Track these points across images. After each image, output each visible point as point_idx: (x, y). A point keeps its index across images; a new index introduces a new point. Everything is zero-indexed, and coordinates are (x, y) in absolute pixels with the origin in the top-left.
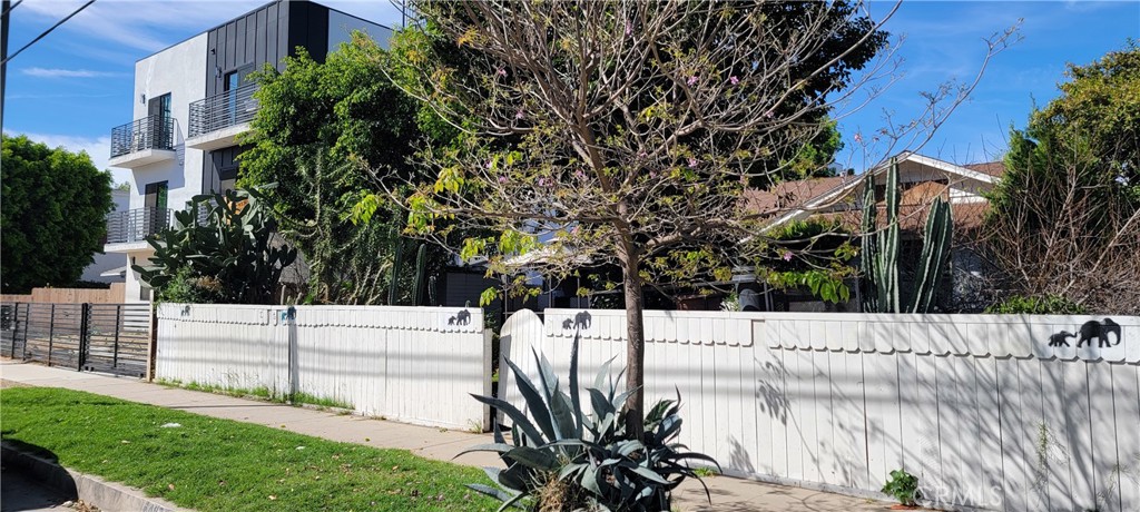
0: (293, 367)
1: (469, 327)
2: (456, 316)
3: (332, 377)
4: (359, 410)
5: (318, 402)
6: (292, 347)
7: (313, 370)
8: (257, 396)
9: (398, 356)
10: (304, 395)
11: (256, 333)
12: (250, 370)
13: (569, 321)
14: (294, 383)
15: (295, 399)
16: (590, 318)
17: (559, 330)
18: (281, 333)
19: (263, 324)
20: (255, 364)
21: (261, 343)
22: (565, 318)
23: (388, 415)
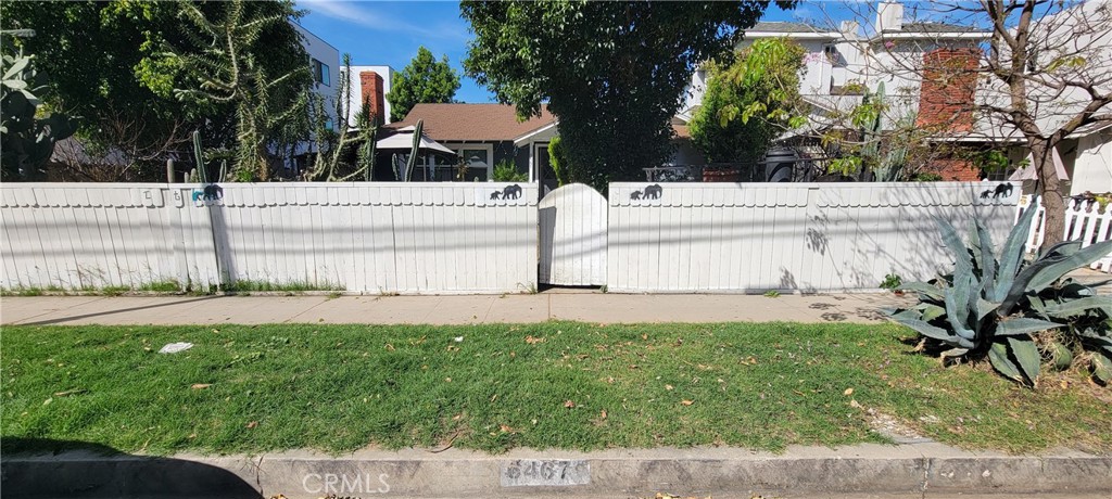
0: (221, 249)
1: (520, 201)
2: (501, 190)
3: (299, 259)
4: (351, 288)
5: (279, 288)
6: (218, 228)
7: (264, 252)
8: (151, 292)
9: (405, 229)
10: (249, 283)
11: (141, 215)
12: (136, 262)
13: (638, 193)
14: (226, 267)
15: (232, 288)
16: (660, 189)
17: (627, 200)
18: (199, 213)
19: (153, 207)
20: (146, 252)
21: (151, 225)
22: (633, 190)
23: (401, 290)
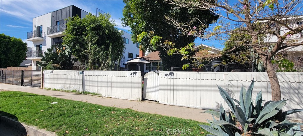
0: (83, 85)
1: (137, 76)
3: (95, 87)
4: (103, 95)
5: (91, 94)
6: (83, 80)
7: (90, 86)
8: (73, 92)
9: (113, 82)
10: (87, 92)
11: (73, 77)
12: (71, 86)
13: (167, 74)
14: (84, 89)
15: (84, 93)
16: (173, 73)
18: (80, 77)
19: (74, 75)
20: (73, 84)
21: (74, 79)
23: (112, 97)
